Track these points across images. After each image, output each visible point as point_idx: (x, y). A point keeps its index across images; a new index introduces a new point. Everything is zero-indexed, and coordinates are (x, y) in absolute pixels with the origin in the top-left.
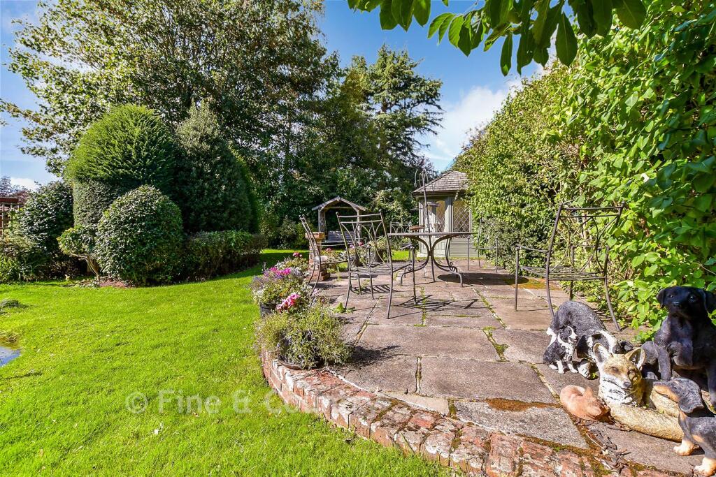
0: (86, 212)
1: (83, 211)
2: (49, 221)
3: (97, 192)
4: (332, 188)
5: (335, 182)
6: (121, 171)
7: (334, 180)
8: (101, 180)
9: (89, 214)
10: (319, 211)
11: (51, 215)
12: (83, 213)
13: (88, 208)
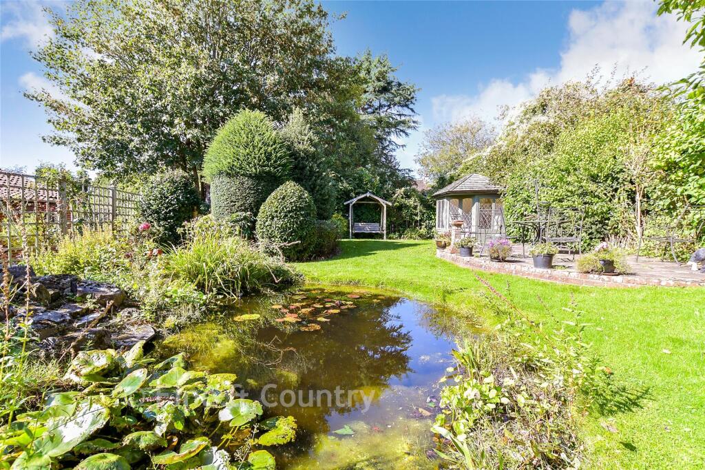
0: (235, 202)
1: (232, 202)
2: (174, 210)
3: (245, 186)
4: (360, 185)
5: (361, 180)
6: (267, 169)
7: (360, 179)
8: (250, 176)
9: (238, 204)
10: (351, 205)
11: (174, 205)
12: (233, 204)
13: (238, 199)
